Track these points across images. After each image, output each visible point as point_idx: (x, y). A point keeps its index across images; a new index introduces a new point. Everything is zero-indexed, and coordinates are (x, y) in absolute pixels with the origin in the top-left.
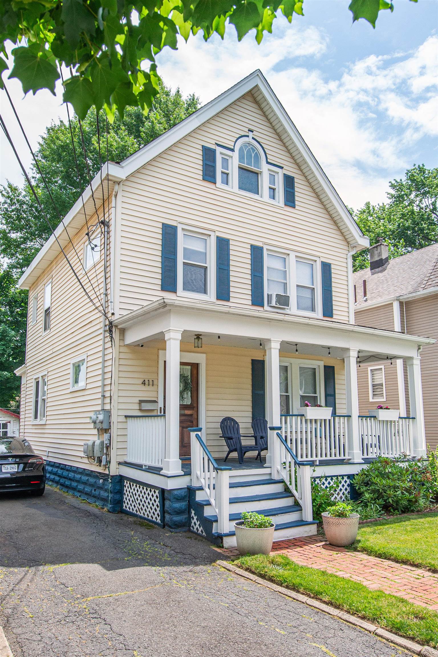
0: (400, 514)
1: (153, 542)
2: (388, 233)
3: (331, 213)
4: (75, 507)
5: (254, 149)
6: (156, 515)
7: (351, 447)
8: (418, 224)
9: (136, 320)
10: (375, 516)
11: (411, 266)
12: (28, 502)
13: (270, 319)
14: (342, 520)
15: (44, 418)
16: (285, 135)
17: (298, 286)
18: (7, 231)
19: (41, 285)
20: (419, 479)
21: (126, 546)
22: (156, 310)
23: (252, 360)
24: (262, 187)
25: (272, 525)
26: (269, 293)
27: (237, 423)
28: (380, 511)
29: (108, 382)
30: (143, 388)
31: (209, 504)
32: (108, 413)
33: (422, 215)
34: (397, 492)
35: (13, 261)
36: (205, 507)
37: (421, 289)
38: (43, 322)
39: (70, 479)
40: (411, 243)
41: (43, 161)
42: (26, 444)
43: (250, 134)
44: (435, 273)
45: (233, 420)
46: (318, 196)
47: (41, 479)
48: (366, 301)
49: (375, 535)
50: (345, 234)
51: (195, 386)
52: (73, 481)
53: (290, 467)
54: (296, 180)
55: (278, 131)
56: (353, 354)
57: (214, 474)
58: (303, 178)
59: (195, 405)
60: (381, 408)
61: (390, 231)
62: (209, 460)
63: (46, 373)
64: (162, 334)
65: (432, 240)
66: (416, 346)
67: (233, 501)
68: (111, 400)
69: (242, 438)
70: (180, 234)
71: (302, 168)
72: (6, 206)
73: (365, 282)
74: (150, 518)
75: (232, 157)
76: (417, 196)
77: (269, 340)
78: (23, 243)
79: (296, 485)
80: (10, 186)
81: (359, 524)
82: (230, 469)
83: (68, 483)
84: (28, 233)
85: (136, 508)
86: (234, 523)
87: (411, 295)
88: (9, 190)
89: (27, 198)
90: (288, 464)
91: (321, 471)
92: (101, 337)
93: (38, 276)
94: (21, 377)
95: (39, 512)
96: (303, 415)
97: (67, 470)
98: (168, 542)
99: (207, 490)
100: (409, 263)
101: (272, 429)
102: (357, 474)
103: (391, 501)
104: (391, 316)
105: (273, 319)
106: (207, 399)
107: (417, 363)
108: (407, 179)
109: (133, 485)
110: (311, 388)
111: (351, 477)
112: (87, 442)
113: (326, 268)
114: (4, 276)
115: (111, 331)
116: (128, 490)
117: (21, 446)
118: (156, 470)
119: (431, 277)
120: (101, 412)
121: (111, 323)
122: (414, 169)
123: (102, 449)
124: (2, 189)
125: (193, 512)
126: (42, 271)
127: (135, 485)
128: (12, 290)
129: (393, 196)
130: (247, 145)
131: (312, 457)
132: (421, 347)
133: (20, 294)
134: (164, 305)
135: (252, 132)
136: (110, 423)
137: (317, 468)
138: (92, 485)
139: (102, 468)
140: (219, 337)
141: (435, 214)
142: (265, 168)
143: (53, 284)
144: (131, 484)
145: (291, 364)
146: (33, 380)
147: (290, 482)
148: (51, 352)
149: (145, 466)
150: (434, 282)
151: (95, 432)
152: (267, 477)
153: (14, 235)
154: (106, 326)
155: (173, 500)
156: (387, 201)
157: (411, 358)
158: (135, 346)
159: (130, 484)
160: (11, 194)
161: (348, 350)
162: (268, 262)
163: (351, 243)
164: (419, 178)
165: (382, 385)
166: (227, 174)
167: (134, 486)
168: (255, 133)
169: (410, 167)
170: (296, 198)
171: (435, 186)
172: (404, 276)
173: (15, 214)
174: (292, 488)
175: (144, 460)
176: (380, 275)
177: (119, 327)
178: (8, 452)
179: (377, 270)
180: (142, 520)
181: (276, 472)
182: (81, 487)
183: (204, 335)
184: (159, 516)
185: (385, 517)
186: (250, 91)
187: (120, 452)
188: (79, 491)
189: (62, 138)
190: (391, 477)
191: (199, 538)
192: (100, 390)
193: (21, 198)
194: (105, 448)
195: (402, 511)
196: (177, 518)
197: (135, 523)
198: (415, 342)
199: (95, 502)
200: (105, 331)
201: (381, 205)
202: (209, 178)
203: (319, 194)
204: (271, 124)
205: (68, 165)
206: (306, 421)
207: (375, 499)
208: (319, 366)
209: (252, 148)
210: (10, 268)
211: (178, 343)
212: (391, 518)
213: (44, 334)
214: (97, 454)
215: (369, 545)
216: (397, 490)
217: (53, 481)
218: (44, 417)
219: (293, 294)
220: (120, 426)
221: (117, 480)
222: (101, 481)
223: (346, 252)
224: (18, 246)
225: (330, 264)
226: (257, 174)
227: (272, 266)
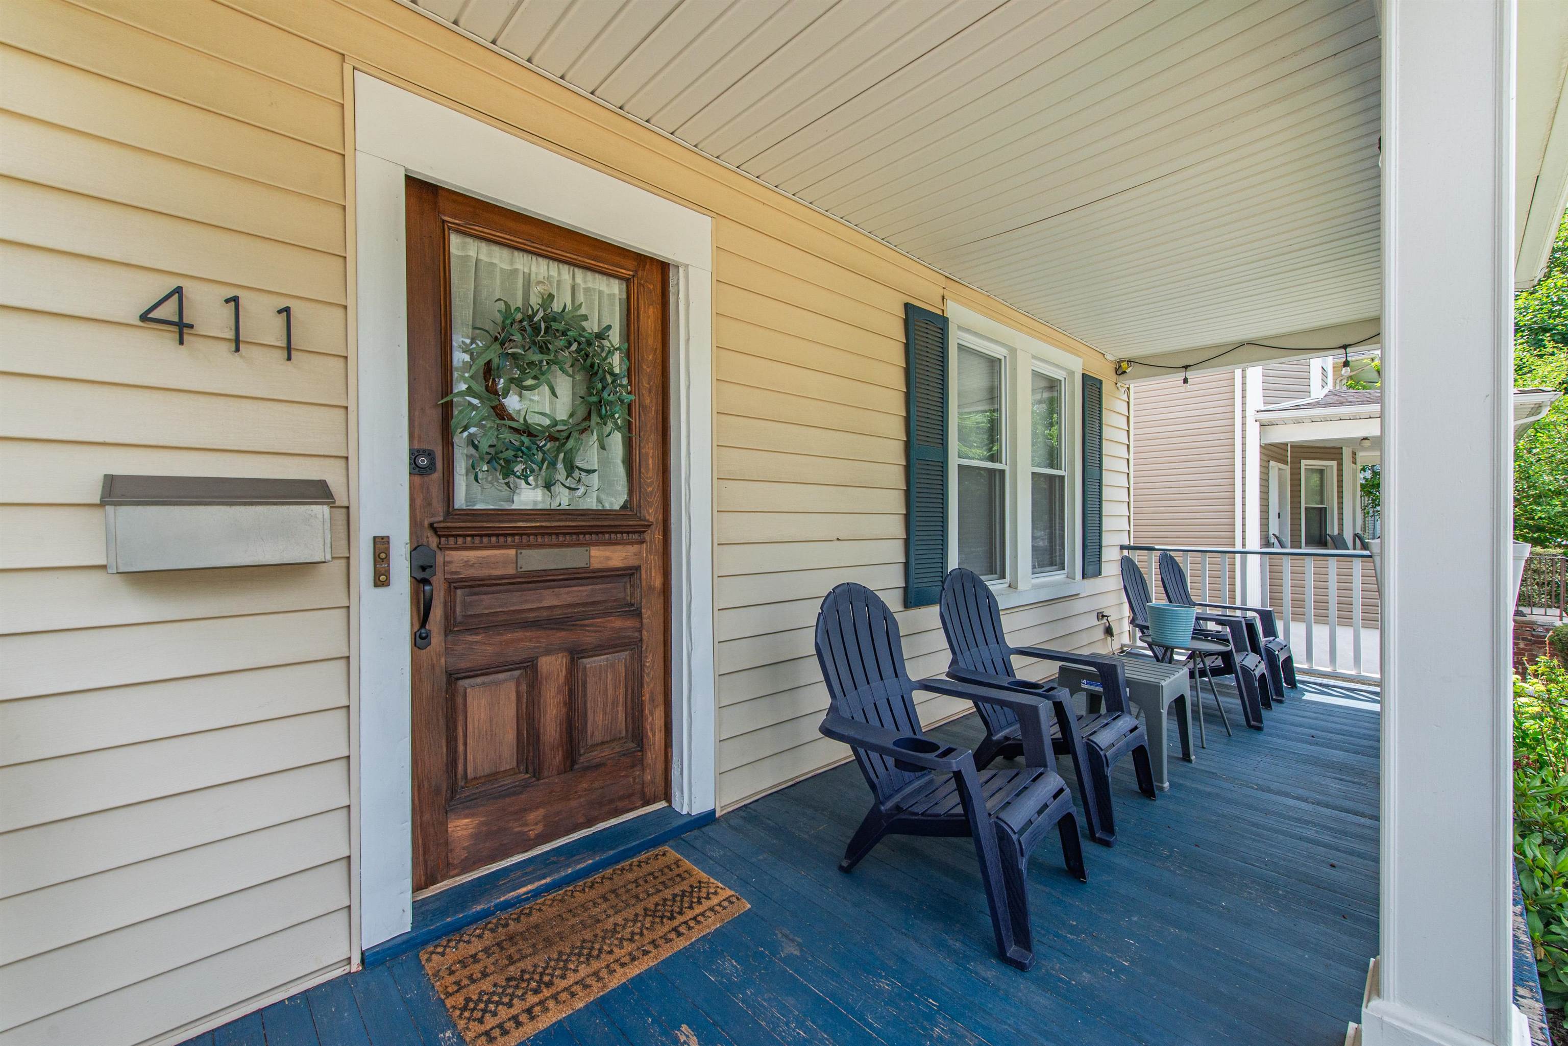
23: (907, 308)
51: (650, 401)
59: (652, 514)
106: (720, 477)
145: (1014, 352)
208: (1072, 374)
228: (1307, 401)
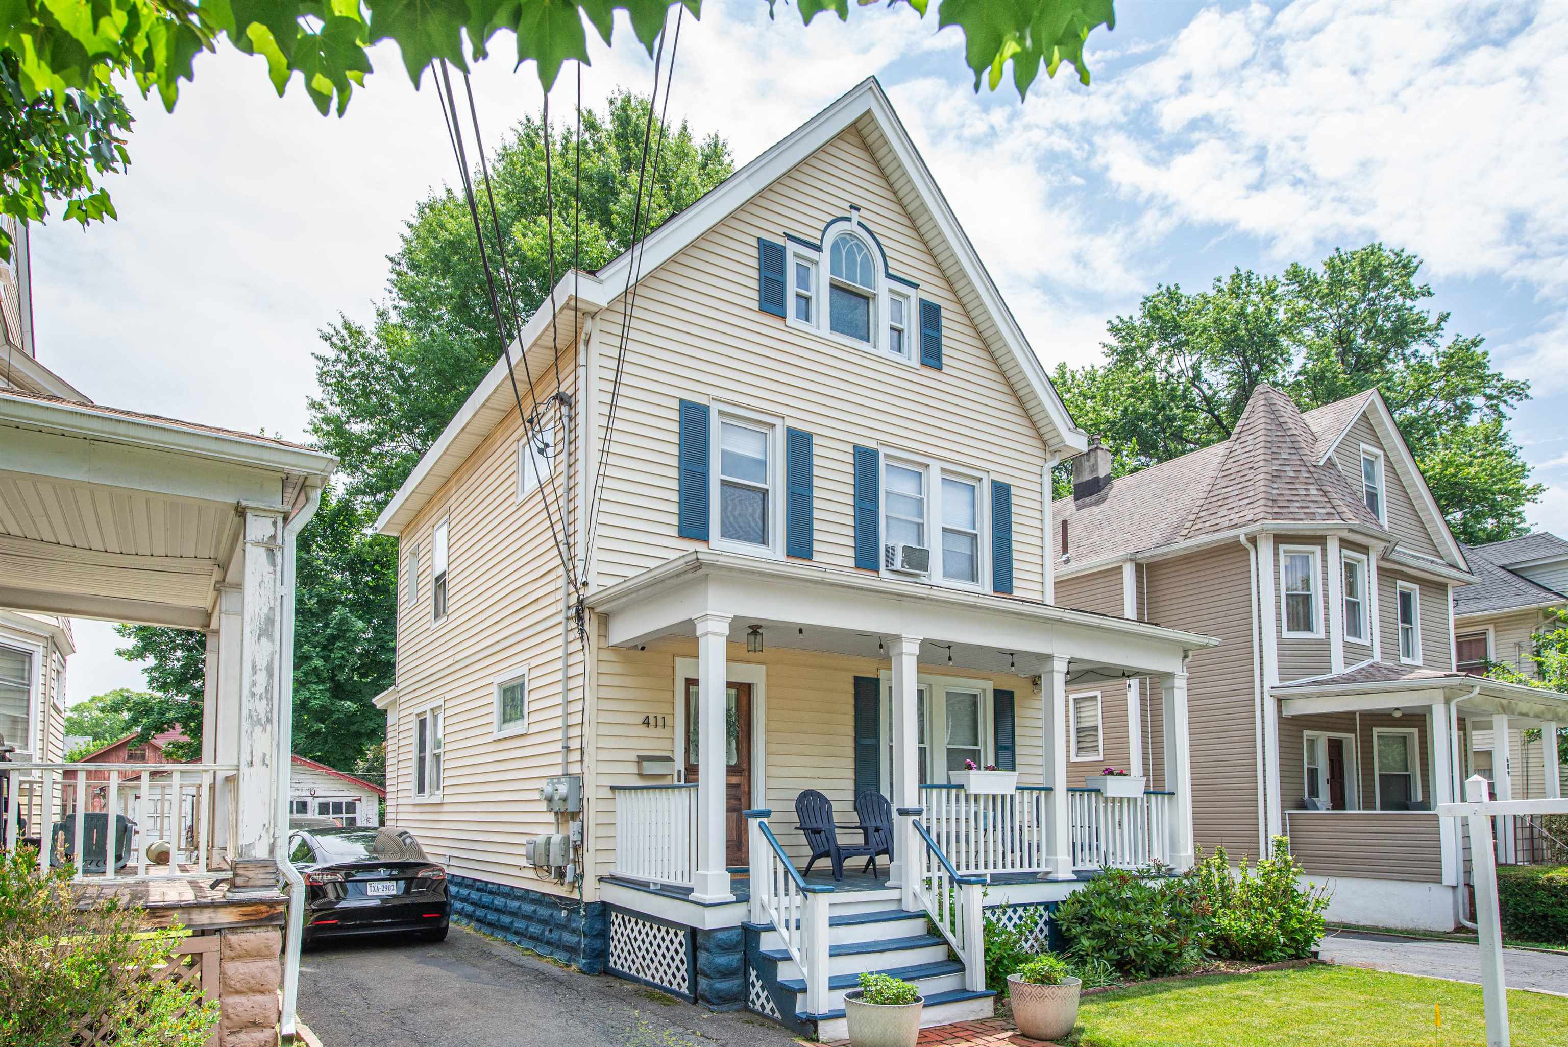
0: (1148, 979)
1: (681, 1030)
2: (1102, 427)
3: (1013, 381)
4: (513, 964)
5: (861, 245)
6: (679, 979)
7: (1051, 850)
8: (1163, 407)
9: (634, 595)
10: (1103, 981)
11: (1159, 492)
12: (418, 953)
13: (902, 595)
14: (1048, 990)
15: (437, 792)
16: (925, 218)
17: (945, 530)
18: (344, 419)
19: (426, 527)
20: (1188, 911)
21: (629, 1038)
22: (678, 575)
23: (856, 678)
24: (877, 326)
25: (918, 999)
26: (890, 545)
27: (827, 801)
28: (1111, 973)
29: (576, 719)
30: (644, 731)
31: (789, 958)
32: (577, 782)
33: (1173, 389)
34: (1144, 936)
35: (358, 479)
36: (780, 964)
37: (1179, 539)
38: (432, 601)
39: (497, 910)
40: (1147, 447)
41: (412, 274)
42: (408, 841)
43: (855, 215)
44: (1209, 506)
45: (819, 795)
46: (986, 347)
47: (441, 910)
48: (1067, 561)
49: (1108, 1019)
50: (1039, 425)
51: (745, 728)
52: (504, 913)
53: (940, 887)
54: (944, 313)
55: (910, 209)
56: (1060, 666)
57: (798, 899)
58: (957, 308)
59: (745, 766)
60: (1110, 772)
61: (1108, 422)
62: (787, 872)
63: (441, 702)
64: (690, 624)
65: (1189, 442)
66: (1181, 650)
67: (836, 952)
68: (582, 755)
69: (837, 831)
70: (715, 421)
71: (957, 286)
72: (340, 367)
73: (1065, 524)
74: (666, 984)
75: (817, 263)
76: (1161, 350)
77: (898, 638)
78: (375, 443)
79: (953, 924)
80: (347, 326)
81: (1081, 996)
82: (831, 891)
83: (492, 917)
84: (385, 423)
85: (637, 965)
86: (842, 993)
87: (1160, 551)
88: (345, 333)
89: (382, 351)
90: (935, 883)
91: (1000, 895)
92: (560, 629)
93: (418, 508)
94: (386, 711)
95: (444, 973)
96: (962, 787)
97: (491, 893)
98: (712, 1031)
99: (783, 930)
100: (1153, 486)
101: (903, 812)
102: (1063, 902)
103: (1132, 954)
104: (1119, 592)
105: (907, 596)
106: (768, 754)
107: (1180, 683)
108: (1145, 316)
109: (630, 921)
110: (967, 734)
111: (1052, 907)
112: (534, 838)
113: (1001, 494)
114: (339, 510)
115: (579, 618)
116: (618, 930)
117: (398, 846)
118: (681, 893)
119: (1202, 514)
120: (563, 780)
121: (581, 602)
122: (1158, 295)
123: (567, 851)
124: (332, 332)
125: (753, 974)
126: (426, 498)
127: (633, 920)
128: (356, 538)
129: (1113, 351)
130: (848, 237)
131: (977, 867)
132: (1190, 653)
133: (371, 546)
134: (697, 565)
135: (858, 210)
136: (581, 800)
137: (990, 890)
138: (544, 922)
139: (565, 888)
140: (801, 631)
141: (1198, 388)
142: (883, 287)
143: (452, 525)
144: (627, 918)
145: (930, 686)
146: (413, 717)
147: (941, 915)
148: (450, 661)
149: (655, 884)
150: (1208, 524)
151: (551, 817)
152: (894, 907)
153: (356, 428)
154: (569, 608)
155: (714, 951)
156: (1101, 362)
157: (1170, 675)
158: (630, 648)
159: (623, 919)
160: (349, 342)
161: (1048, 658)
162: (886, 482)
163: (1050, 442)
164: (1167, 313)
165: (1095, 729)
166: (808, 299)
167: (633, 923)
168: (863, 212)
169: (1151, 291)
170: (945, 350)
171: (1200, 329)
172: (1145, 512)
173: (358, 385)
174: (945, 927)
175: (653, 875)
176: (1095, 509)
177: (597, 610)
178: (370, 859)
179: (1088, 500)
180: (649, 989)
181: (911, 896)
182: (519, 925)
183: (767, 627)
184: (684, 980)
185: (1122, 985)
186: (854, 123)
187: (602, 857)
188: (516, 933)
189: (451, 225)
190: (1132, 907)
191: (767, 1022)
192: (559, 735)
193: (369, 350)
194: (571, 851)
195: (1151, 972)
196: (723, 985)
197: (637, 993)
198: (1180, 642)
199: (551, 954)
200: (568, 619)
201: (1088, 369)
202: (773, 308)
203: (989, 341)
204: (895, 193)
205: (464, 283)
206: (967, 797)
207: (1100, 950)
208: (984, 691)
209: (857, 245)
210: (350, 494)
211: (723, 641)
212: (1134, 987)
213: (435, 625)
214: (556, 859)
215: (1103, 1038)
216: (1144, 932)
217: (460, 913)
218: (438, 788)
219: (935, 544)
220: (602, 806)
221: (596, 912)
222: (564, 913)
223: (1040, 462)
224: (366, 450)
225: (1009, 486)
226: (867, 299)
227: (896, 489)
228: (1328, 676)
